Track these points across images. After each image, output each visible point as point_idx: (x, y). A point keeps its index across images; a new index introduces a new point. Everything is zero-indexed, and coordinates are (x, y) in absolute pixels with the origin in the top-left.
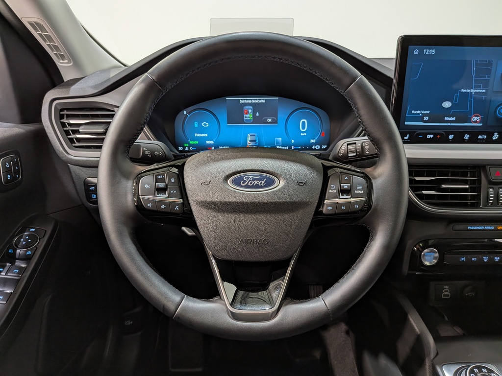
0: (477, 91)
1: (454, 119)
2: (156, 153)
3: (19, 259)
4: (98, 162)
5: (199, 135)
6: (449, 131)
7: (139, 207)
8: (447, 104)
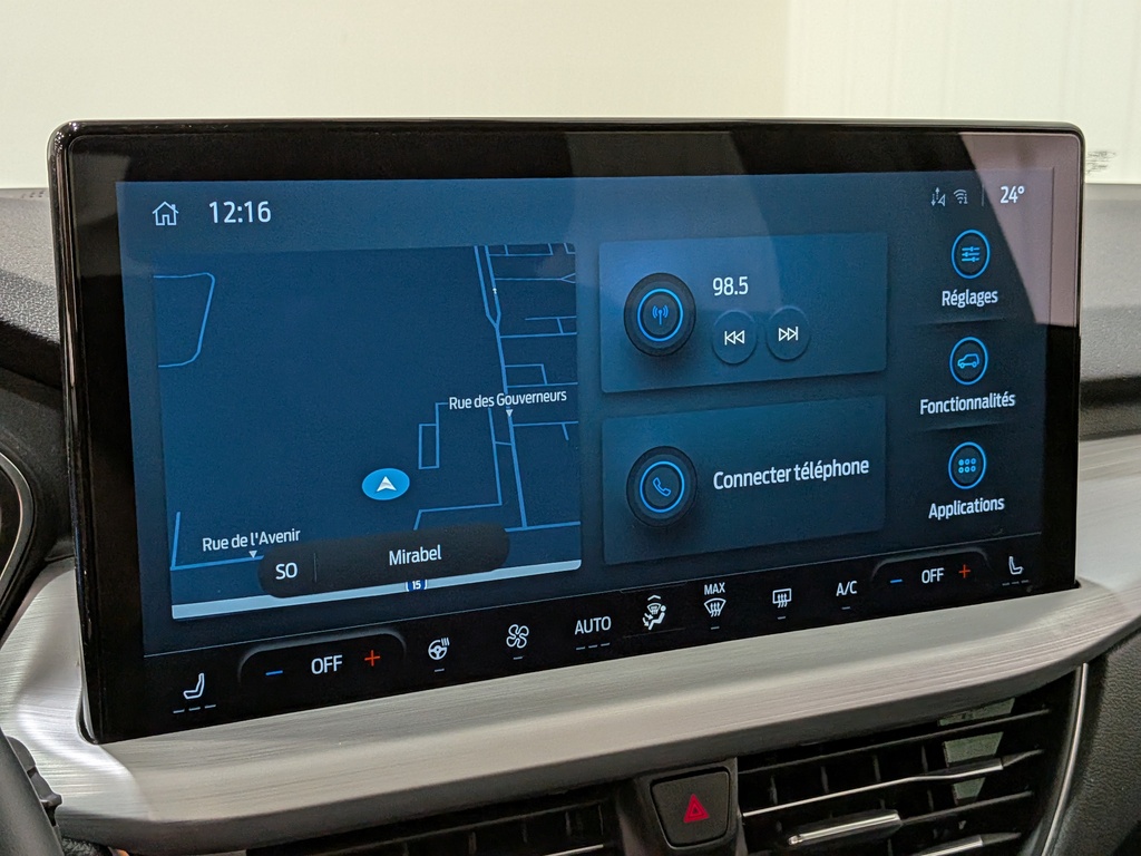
0: (529, 398)
1: (434, 554)
6: (419, 618)
8: (386, 484)
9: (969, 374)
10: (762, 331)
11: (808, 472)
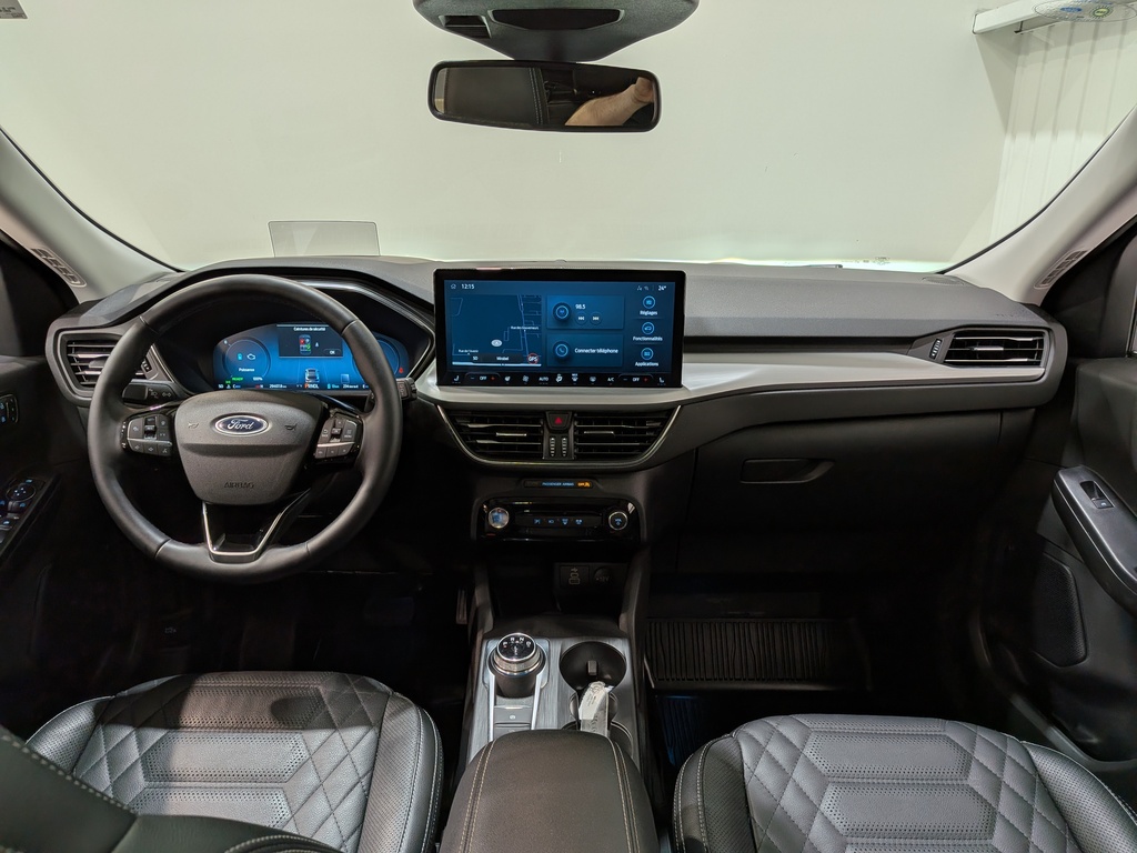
0: (529, 328)
1: (507, 359)
2: (164, 394)
3: (11, 512)
4: (90, 402)
5: (243, 370)
6: (504, 372)
7: (127, 450)
8: (497, 343)
9: (648, 331)
10: (588, 319)
11: (600, 351)
